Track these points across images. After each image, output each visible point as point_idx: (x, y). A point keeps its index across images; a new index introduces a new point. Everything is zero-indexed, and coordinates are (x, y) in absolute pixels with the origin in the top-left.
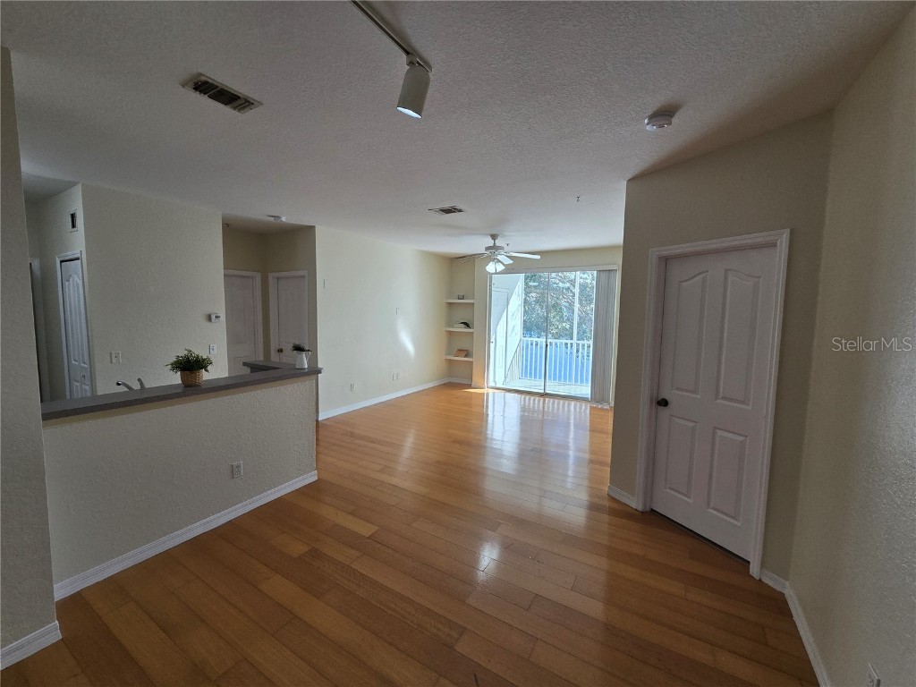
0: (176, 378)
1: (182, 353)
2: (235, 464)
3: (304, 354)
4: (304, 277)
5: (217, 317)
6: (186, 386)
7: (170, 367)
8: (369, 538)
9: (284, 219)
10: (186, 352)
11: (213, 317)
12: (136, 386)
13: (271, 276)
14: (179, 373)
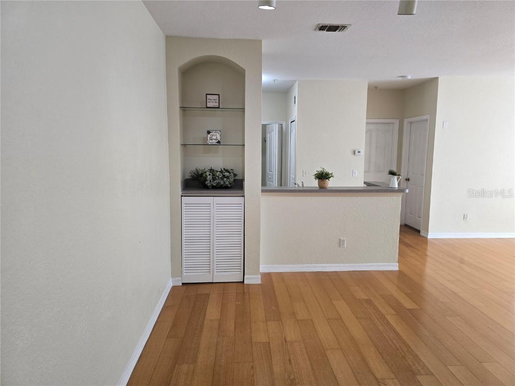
0: (315, 183)
1: (320, 170)
2: (342, 239)
3: (396, 177)
4: (427, 120)
5: (359, 152)
6: (320, 188)
7: (314, 177)
8: (408, 309)
9: (409, 77)
10: (321, 169)
11: (357, 152)
12: (301, 185)
13: (406, 121)
14: (317, 180)
